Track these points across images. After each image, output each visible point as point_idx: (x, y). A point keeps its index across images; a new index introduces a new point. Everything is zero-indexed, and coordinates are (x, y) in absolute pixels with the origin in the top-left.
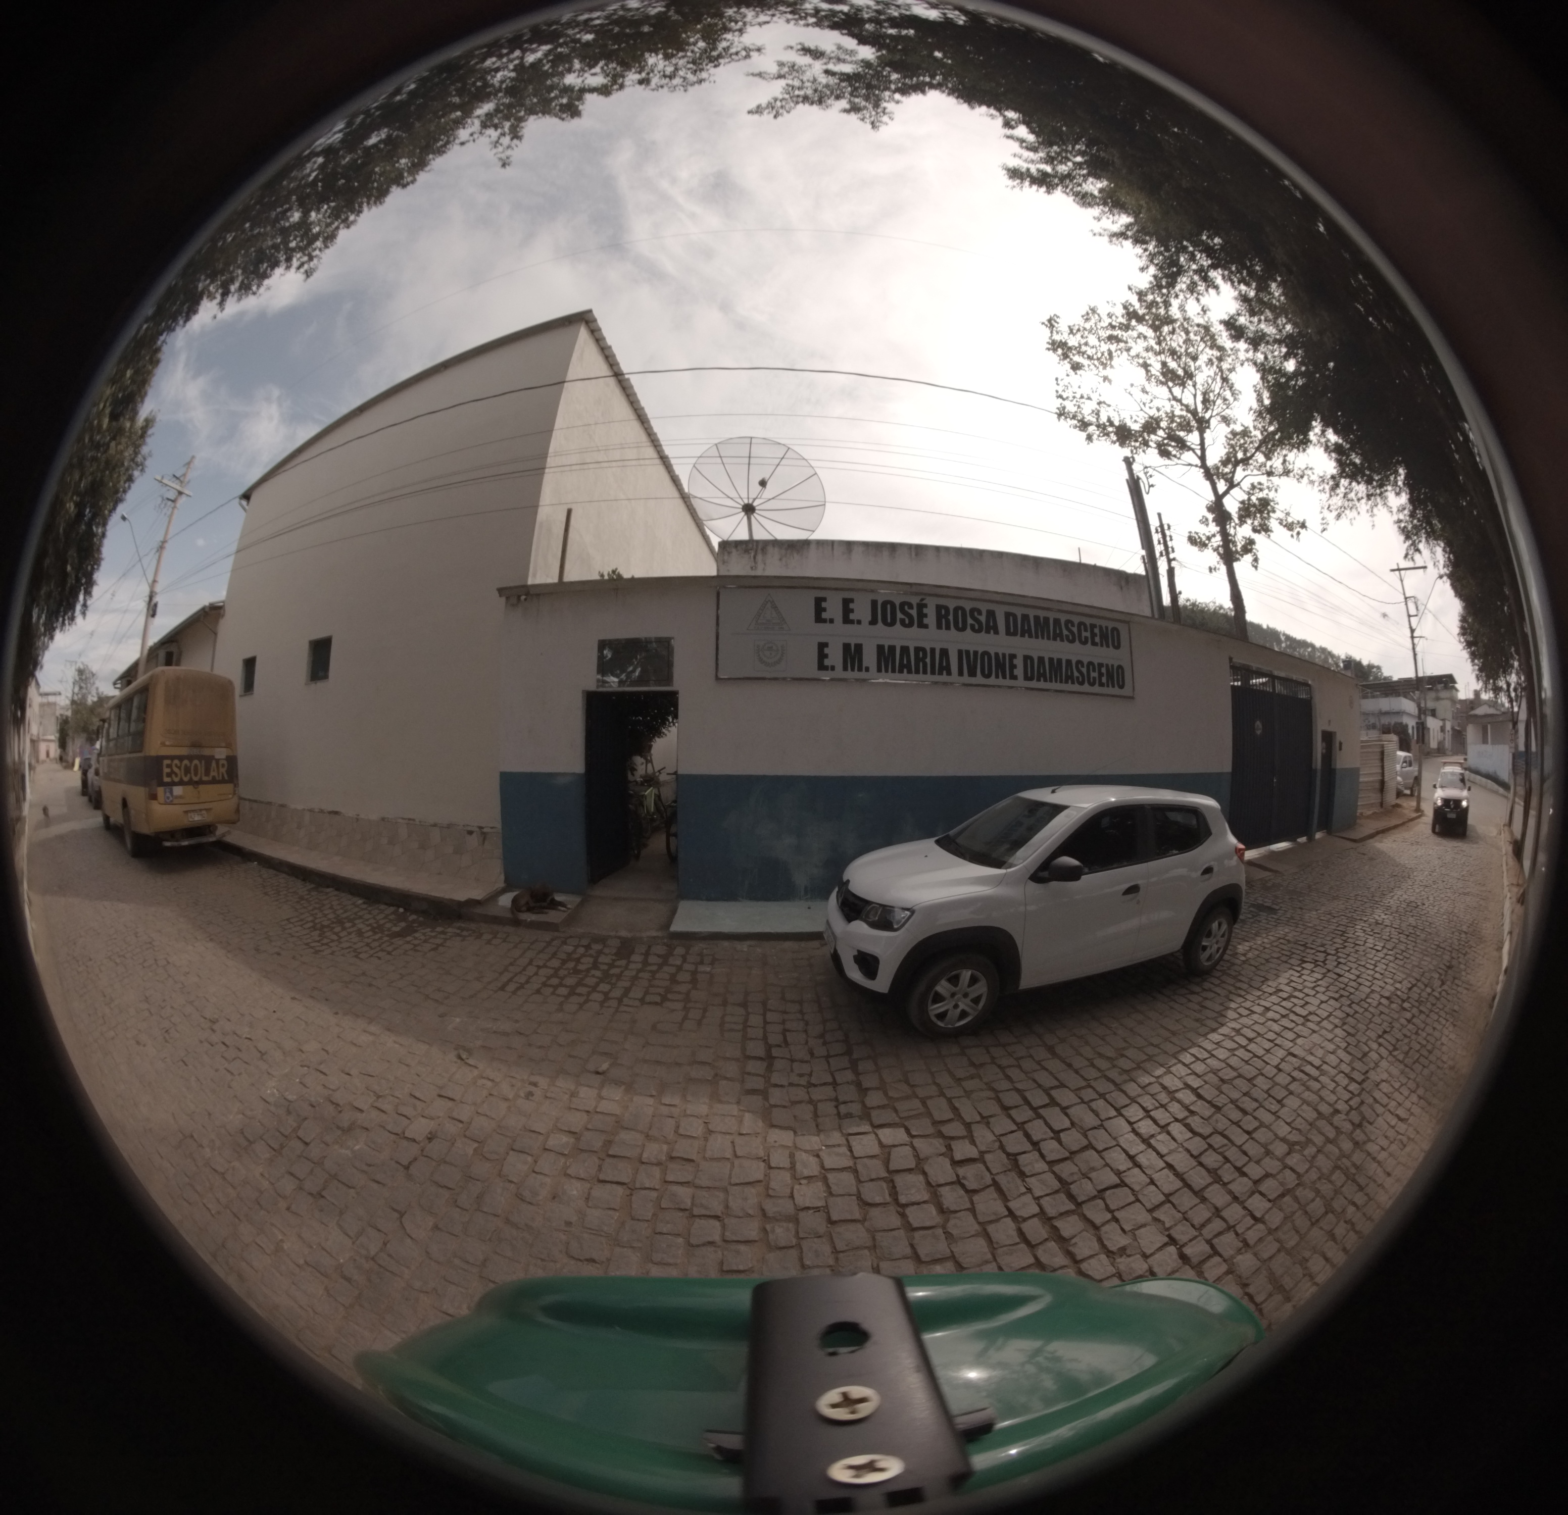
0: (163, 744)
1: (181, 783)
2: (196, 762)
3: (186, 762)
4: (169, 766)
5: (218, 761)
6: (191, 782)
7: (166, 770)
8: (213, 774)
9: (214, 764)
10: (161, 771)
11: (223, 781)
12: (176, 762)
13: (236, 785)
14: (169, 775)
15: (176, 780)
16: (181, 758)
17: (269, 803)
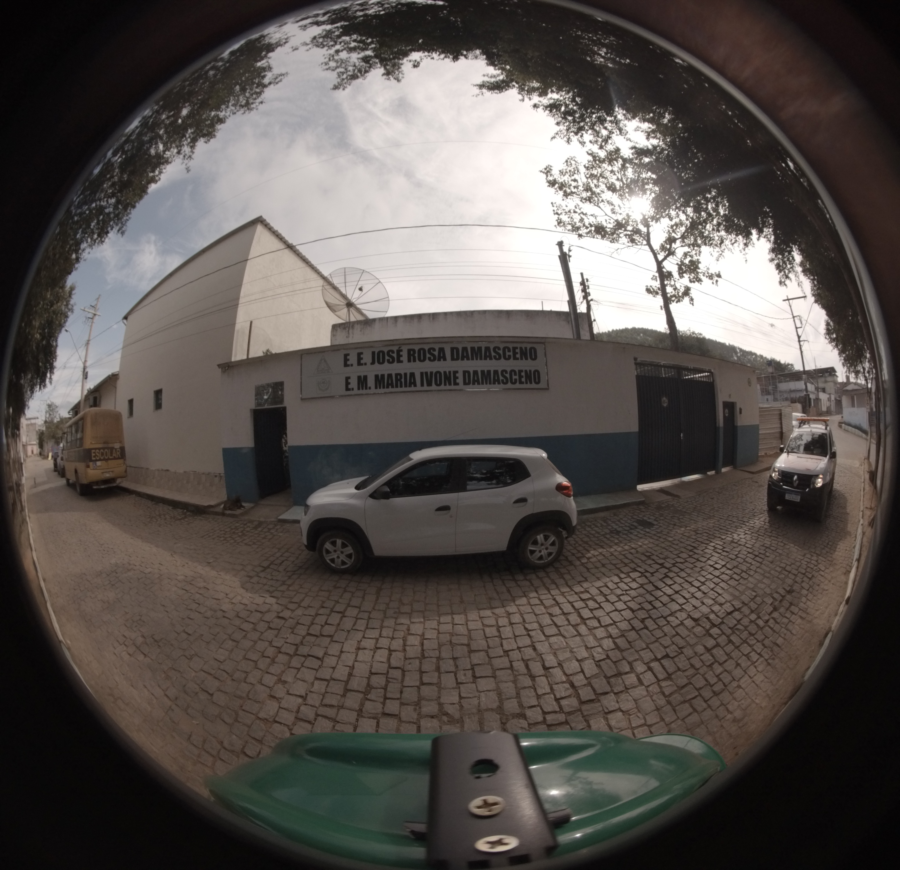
0: (91, 443)
1: (100, 460)
2: (106, 450)
3: (102, 450)
4: (94, 453)
5: (116, 449)
6: (104, 460)
7: (93, 455)
8: (114, 455)
9: (114, 450)
10: (91, 455)
11: (119, 458)
12: (97, 451)
13: (125, 460)
14: (94, 457)
15: (98, 458)
16: (99, 449)
17: (142, 468)
